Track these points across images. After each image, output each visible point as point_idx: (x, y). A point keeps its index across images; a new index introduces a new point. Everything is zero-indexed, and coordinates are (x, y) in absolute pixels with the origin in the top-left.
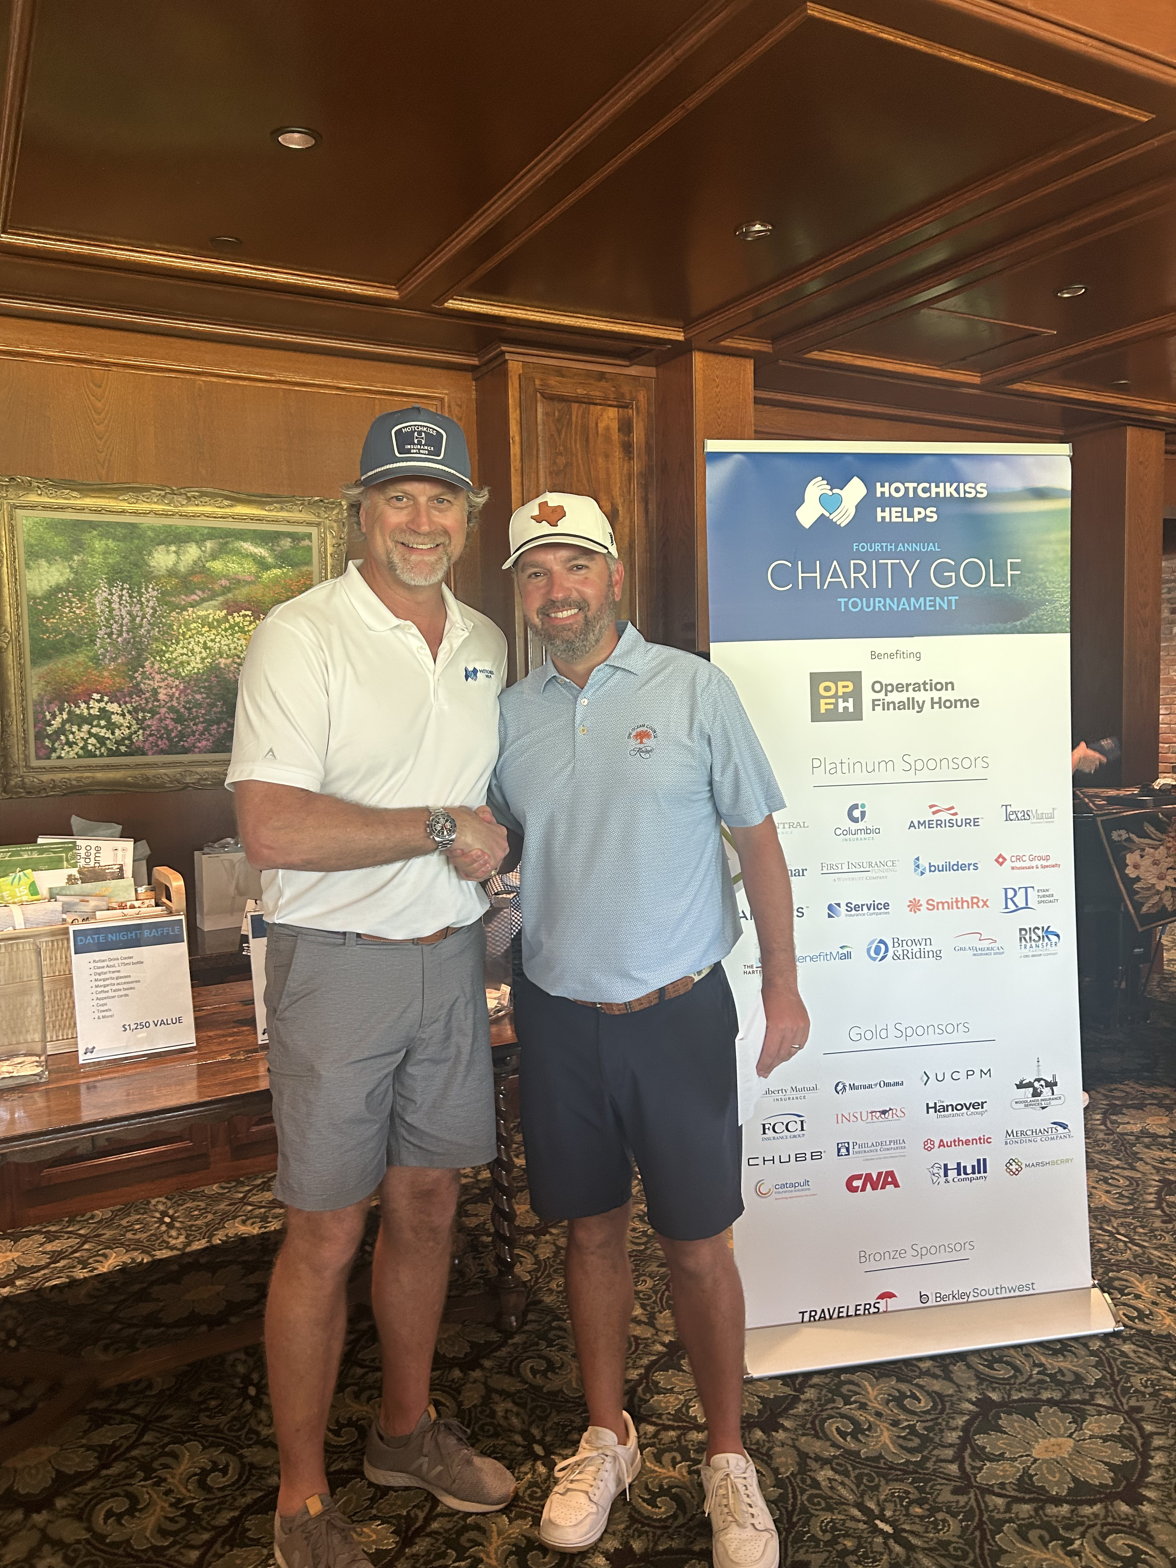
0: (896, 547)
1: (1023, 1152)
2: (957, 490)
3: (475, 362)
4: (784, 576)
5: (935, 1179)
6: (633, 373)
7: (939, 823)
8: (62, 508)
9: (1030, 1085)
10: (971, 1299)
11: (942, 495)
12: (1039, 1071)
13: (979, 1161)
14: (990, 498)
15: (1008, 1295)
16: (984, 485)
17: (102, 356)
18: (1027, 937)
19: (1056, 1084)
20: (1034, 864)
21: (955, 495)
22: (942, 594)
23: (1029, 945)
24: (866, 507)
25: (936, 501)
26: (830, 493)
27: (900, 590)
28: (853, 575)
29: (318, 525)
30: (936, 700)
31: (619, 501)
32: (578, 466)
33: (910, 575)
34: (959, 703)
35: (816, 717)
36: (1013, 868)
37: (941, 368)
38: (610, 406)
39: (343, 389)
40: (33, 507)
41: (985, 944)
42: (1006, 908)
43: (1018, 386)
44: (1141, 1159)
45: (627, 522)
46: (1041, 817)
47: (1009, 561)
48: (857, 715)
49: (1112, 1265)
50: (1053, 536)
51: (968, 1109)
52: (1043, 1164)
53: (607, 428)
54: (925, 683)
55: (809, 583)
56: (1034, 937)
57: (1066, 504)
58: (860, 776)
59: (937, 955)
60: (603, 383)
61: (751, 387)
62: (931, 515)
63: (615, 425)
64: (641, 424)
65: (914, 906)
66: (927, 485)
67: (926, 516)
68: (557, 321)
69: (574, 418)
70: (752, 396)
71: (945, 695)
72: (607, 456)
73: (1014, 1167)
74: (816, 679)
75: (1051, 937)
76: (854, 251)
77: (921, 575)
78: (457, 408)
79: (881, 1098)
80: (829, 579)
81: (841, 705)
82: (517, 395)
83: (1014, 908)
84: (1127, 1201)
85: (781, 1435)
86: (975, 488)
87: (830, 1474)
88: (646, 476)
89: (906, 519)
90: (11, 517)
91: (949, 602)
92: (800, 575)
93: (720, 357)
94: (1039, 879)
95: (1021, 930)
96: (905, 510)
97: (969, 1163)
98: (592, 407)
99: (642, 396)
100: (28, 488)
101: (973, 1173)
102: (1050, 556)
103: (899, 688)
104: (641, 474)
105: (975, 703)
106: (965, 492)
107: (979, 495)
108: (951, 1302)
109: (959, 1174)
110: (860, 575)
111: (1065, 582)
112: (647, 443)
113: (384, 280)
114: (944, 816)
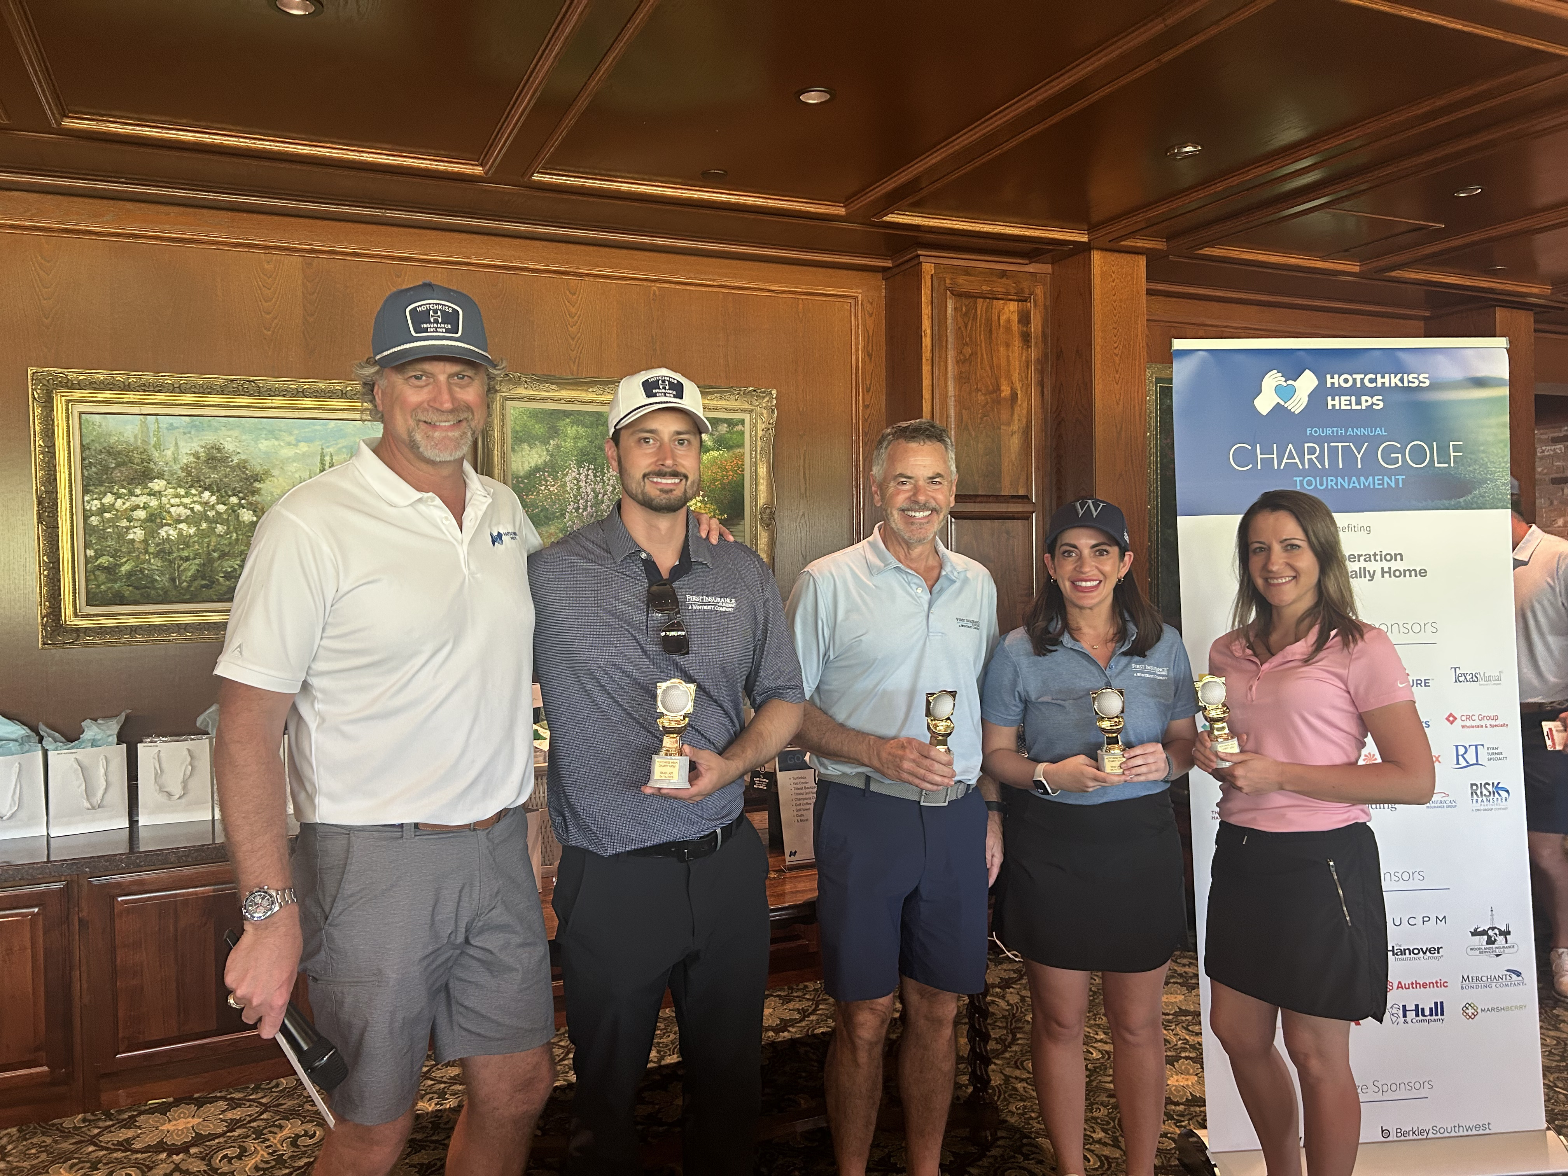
0: (1346, 432)
1: (1480, 997)
2: (1402, 380)
3: (889, 264)
4: (1244, 457)
5: (1394, 1019)
6: (1032, 270)
8: (543, 400)
9: (1484, 933)
10: (1430, 1135)
11: (1387, 385)
12: (1492, 919)
13: (1436, 1003)
14: (1431, 387)
15: (1468, 1135)
16: (1427, 375)
17: (578, 268)
18: (1478, 792)
19: (1509, 933)
20: (1483, 723)
21: (1400, 385)
22: (1390, 473)
23: (1480, 799)
24: (1318, 396)
25: (1381, 391)
26: (1285, 384)
27: (1350, 470)
28: (1307, 457)
29: (751, 411)
30: (1386, 570)
31: (1018, 386)
32: (982, 355)
33: (1359, 457)
34: (1407, 573)
36: (1463, 727)
37: (1323, 259)
38: (1011, 300)
39: (773, 291)
40: (520, 399)
42: (1458, 763)
43: (1393, 274)
45: (1025, 405)
46: (1489, 679)
47: (1451, 443)
49: (1556, 1114)
50: (1493, 421)
51: (1425, 953)
52: (1498, 1010)
53: (1008, 321)
54: (1375, 555)
55: (1268, 463)
56: (1485, 792)
57: (1505, 391)
60: (1004, 280)
61: (1144, 280)
62: (1378, 403)
63: (1015, 318)
64: (1038, 316)
66: (1373, 376)
67: (1373, 404)
68: (978, 229)
69: (979, 312)
70: (1144, 289)
71: (1394, 565)
72: (1008, 345)
73: (1470, 1011)
75: (1502, 793)
77: (1370, 456)
78: (869, 305)
80: (1285, 461)
82: (929, 293)
83: (1465, 764)
86: (1418, 378)
88: (1042, 362)
89: (1354, 407)
90: (503, 407)
91: (1397, 481)
92: (1259, 457)
93: (1116, 254)
94: (1487, 737)
95: (1472, 785)
96: (1353, 398)
97: (1427, 1006)
98: (995, 301)
99: (1039, 291)
100: (518, 382)
101: (1431, 1015)
102: (1490, 439)
104: (1038, 361)
105: (1423, 573)
106: (1409, 382)
107: (1421, 385)
108: (1411, 1137)
109: (1417, 1015)
110: (1313, 457)
111: (1506, 462)
112: (1044, 333)
113: (834, 200)
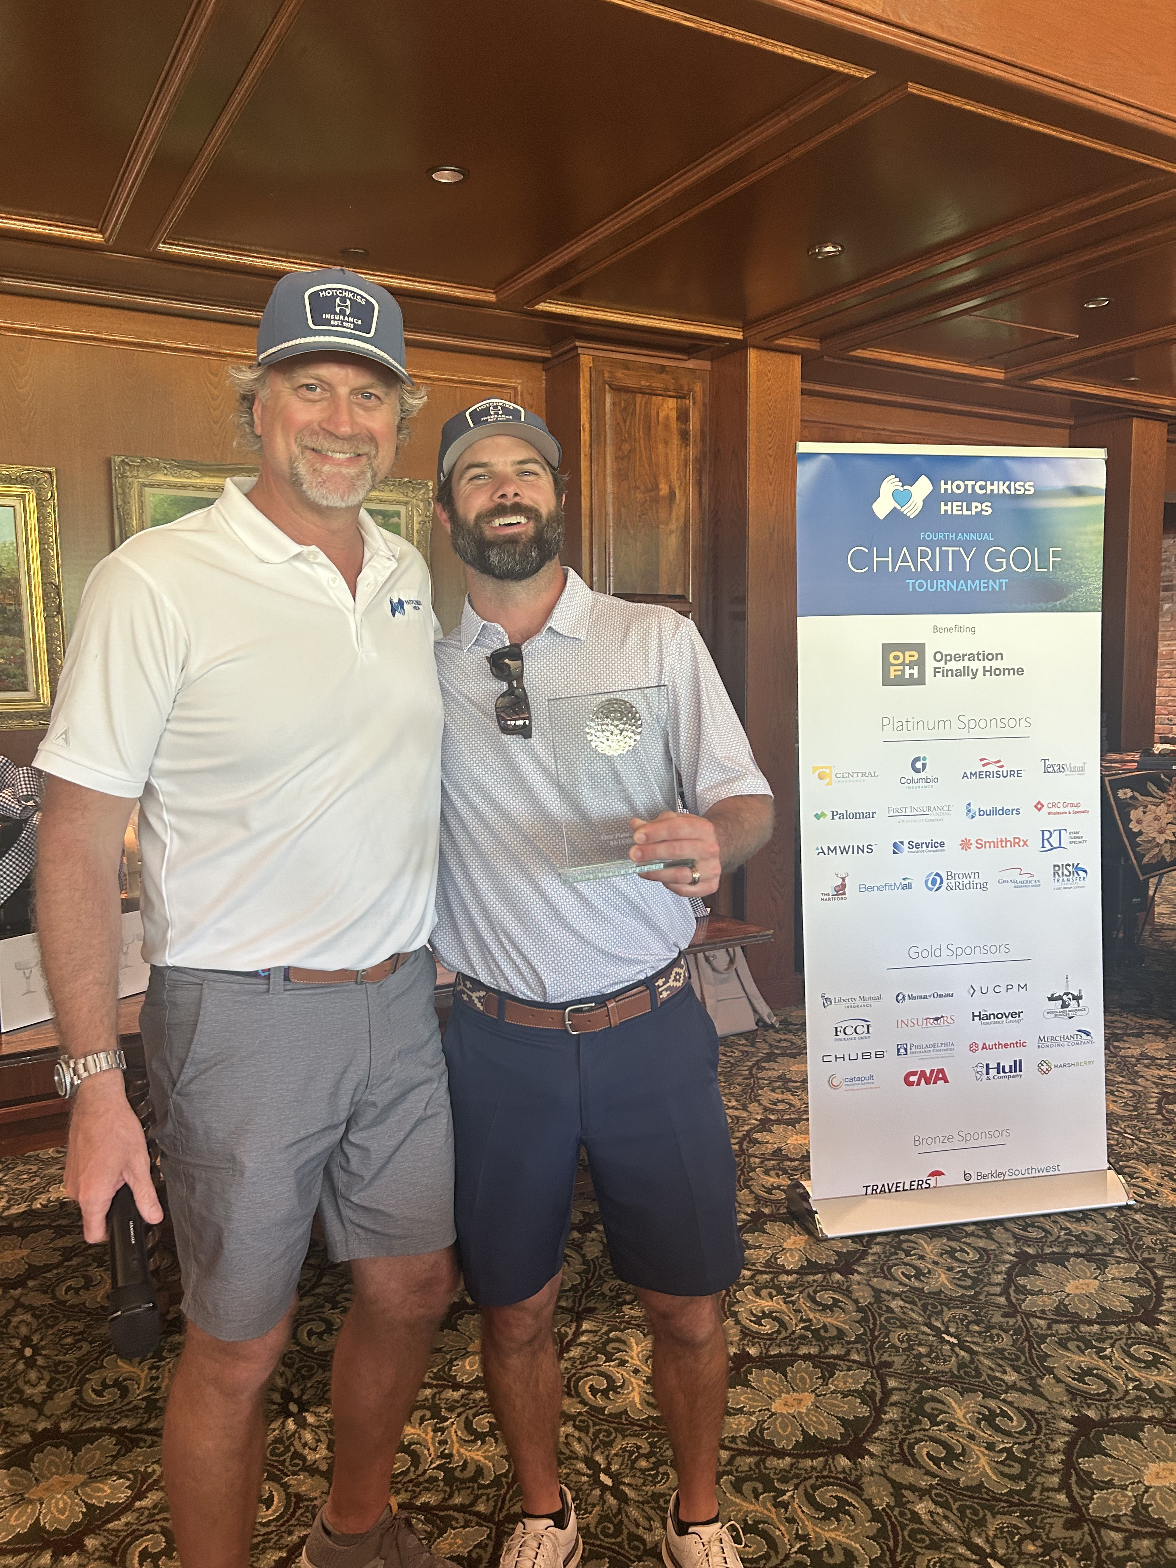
0: (956, 537)
1: (1053, 1055)
2: (1009, 488)
3: (547, 354)
4: (861, 560)
5: (978, 1076)
6: (691, 366)
7: (988, 774)
8: (184, 487)
9: (1060, 998)
10: (1007, 1177)
11: (996, 492)
12: (1067, 986)
13: (1015, 1062)
14: (1038, 494)
15: (1038, 1175)
16: (1032, 484)
17: (219, 348)
18: (1060, 872)
19: (1081, 998)
20: (1066, 810)
21: (1007, 492)
22: (994, 577)
23: (1061, 879)
24: (932, 501)
25: (991, 497)
26: (902, 489)
27: (959, 574)
28: (919, 560)
29: (406, 503)
30: (988, 668)
31: (676, 484)
32: (641, 452)
33: (968, 561)
34: (1007, 672)
35: (886, 682)
36: (1049, 813)
37: (970, 364)
38: (670, 396)
39: (429, 378)
40: (160, 486)
41: (1025, 878)
42: (1043, 847)
43: (1037, 382)
44: (1142, 1076)
45: (683, 505)
46: (1073, 769)
47: (1051, 549)
48: (921, 681)
49: (1122, 1156)
50: (1089, 528)
51: (1007, 1017)
52: (1069, 1065)
53: (667, 417)
54: (978, 654)
55: (882, 566)
56: (1066, 872)
57: (1101, 500)
58: (921, 734)
59: (984, 887)
60: (663, 376)
61: (799, 380)
62: (986, 509)
63: (674, 414)
64: (697, 414)
65: (966, 845)
66: (983, 483)
67: (982, 510)
68: (632, 322)
69: (638, 408)
70: (799, 389)
71: (995, 664)
72: (666, 443)
73: (1045, 1067)
74: (887, 649)
75: (1080, 872)
76: (909, 268)
77: (977, 561)
78: (529, 397)
79: (935, 1007)
80: (899, 564)
81: (908, 672)
82: (588, 386)
83: (1050, 847)
84: (1132, 1108)
85: (856, 1277)
86: (1023, 486)
87: (901, 1303)
88: (700, 461)
89: (965, 513)
90: (141, 495)
91: (1001, 584)
92: (875, 559)
93: (772, 354)
94: (1070, 822)
95: (1055, 866)
96: (965, 504)
97: (1007, 1063)
98: (654, 397)
99: (698, 388)
100: (156, 468)
101: (1011, 1071)
102: (1086, 545)
103: (957, 657)
104: (696, 459)
105: (1020, 671)
106: (1016, 489)
107: (1027, 493)
108: (990, 1179)
109: (999, 1072)
110: (925, 560)
111: (1099, 568)
112: (702, 431)
113: (484, 286)
114: (992, 768)
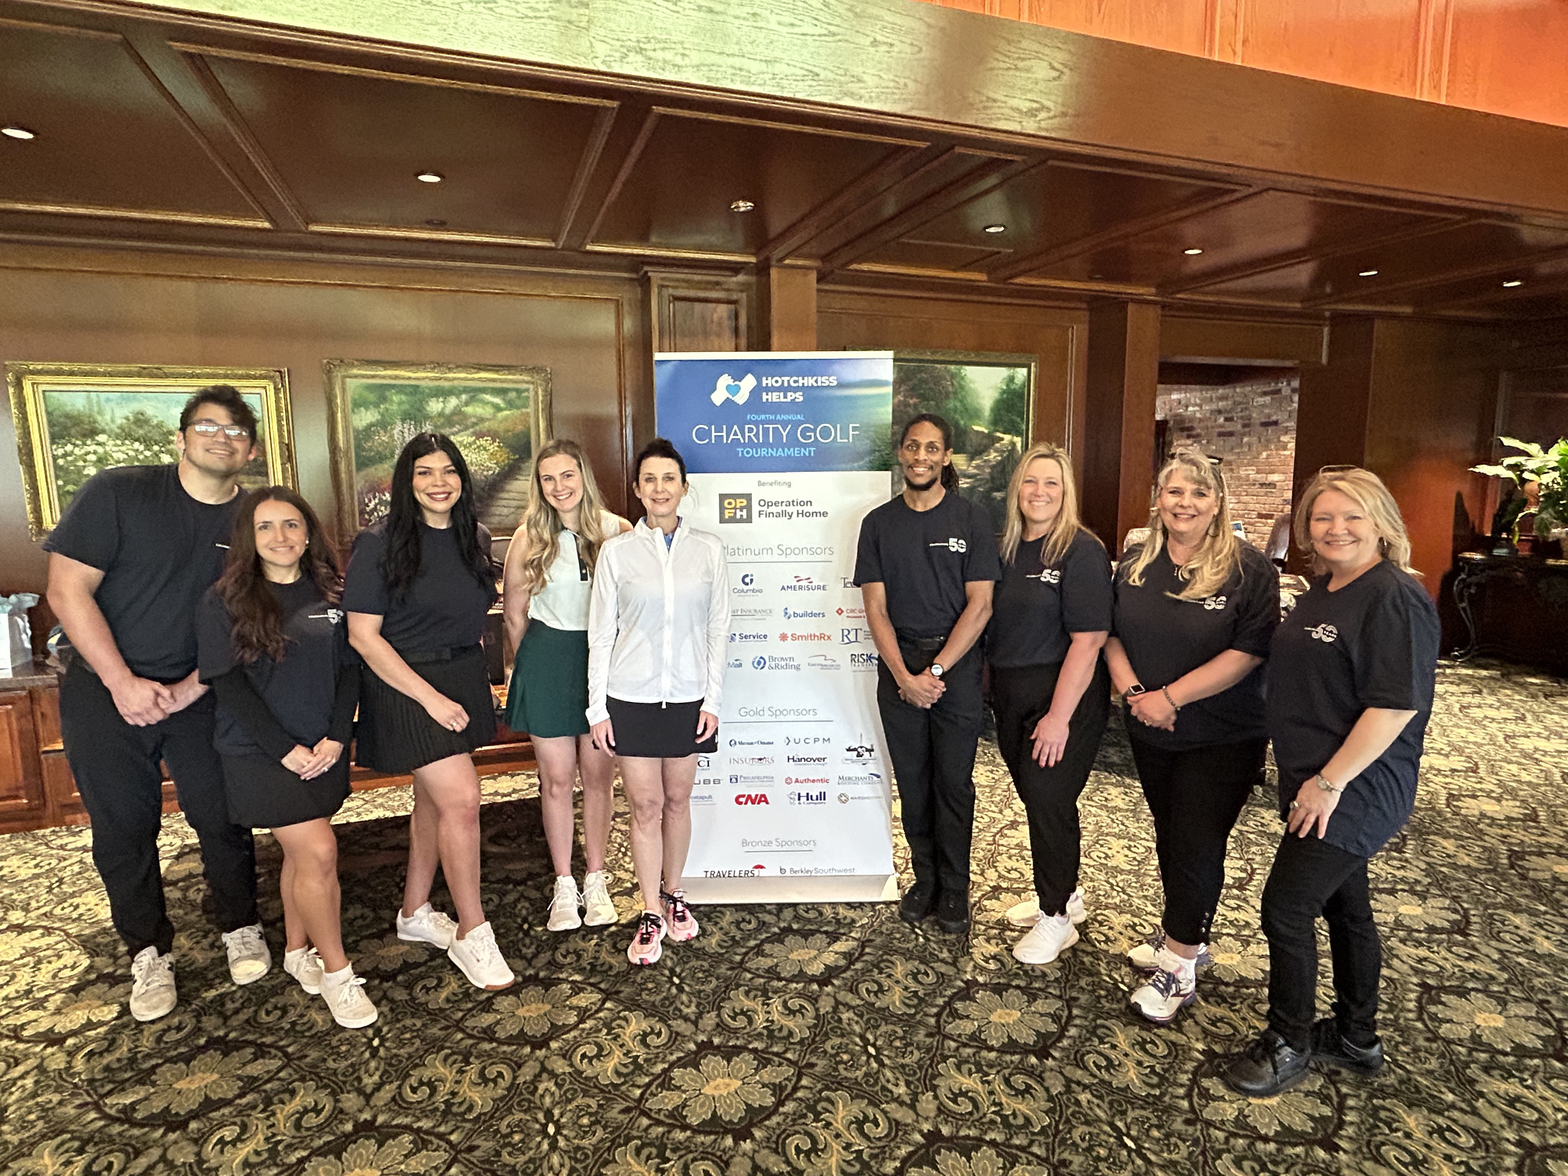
0: (776, 417)
1: (849, 790)
2: (816, 381)
3: (634, 276)
6: (739, 280)
7: (800, 588)
8: (373, 377)
10: (813, 874)
11: (806, 385)
14: (841, 385)
16: (834, 378)
17: (397, 284)
21: (815, 384)
22: (805, 446)
24: (756, 392)
25: (803, 388)
27: (778, 443)
28: (747, 434)
29: (532, 383)
30: (800, 512)
33: (784, 434)
34: (814, 514)
35: (722, 520)
37: (956, 271)
38: (722, 303)
40: (356, 376)
41: (829, 663)
43: (1018, 281)
47: (851, 425)
48: (749, 520)
50: (879, 410)
53: (720, 318)
54: (793, 501)
55: (719, 439)
57: (890, 389)
58: (749, 557)
59: (797, 668)
60: (717, 288)
62: (799, 397)
63: (726, 316)
64: (745, 315)
65: (784, 637)
66: (796, 378)
67: (796, 398)
69: (696, 312)
71: (806, 509)
74: (723, 497)
77: (792, 435)
79: (759, 751)
80: (732, 437)
81: (739, 513)
82: (657, 298)
86: (828, 380)
89: (782, 400)
90: (343, 383)
91: (809, 451)
92: (714, 434)
93: (787, 270)
96: (782, 394)
97: (815, 793)
98: (708, 304)
100: (352, 366)
102: (879, 422)
103: (776, 504)
105: (825, 514)
106: (822, 382)
107: (832, 384)
110: (751, 434)
114: (804, 583)
